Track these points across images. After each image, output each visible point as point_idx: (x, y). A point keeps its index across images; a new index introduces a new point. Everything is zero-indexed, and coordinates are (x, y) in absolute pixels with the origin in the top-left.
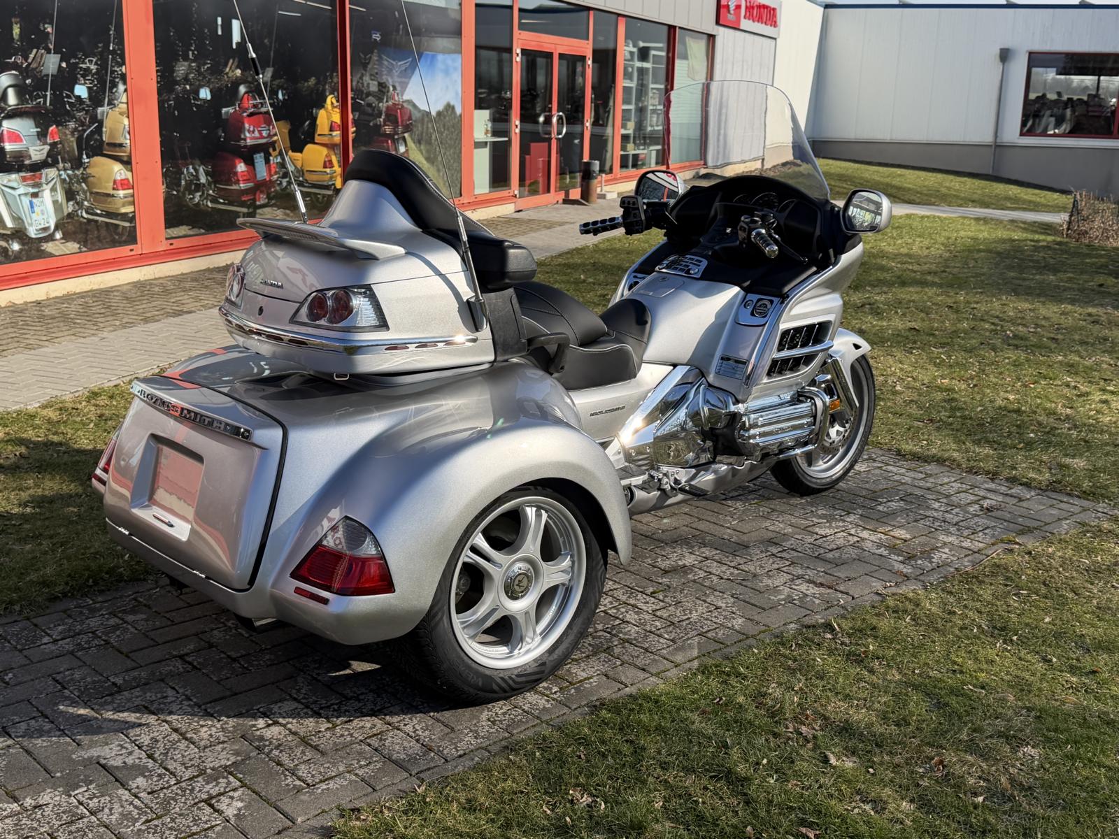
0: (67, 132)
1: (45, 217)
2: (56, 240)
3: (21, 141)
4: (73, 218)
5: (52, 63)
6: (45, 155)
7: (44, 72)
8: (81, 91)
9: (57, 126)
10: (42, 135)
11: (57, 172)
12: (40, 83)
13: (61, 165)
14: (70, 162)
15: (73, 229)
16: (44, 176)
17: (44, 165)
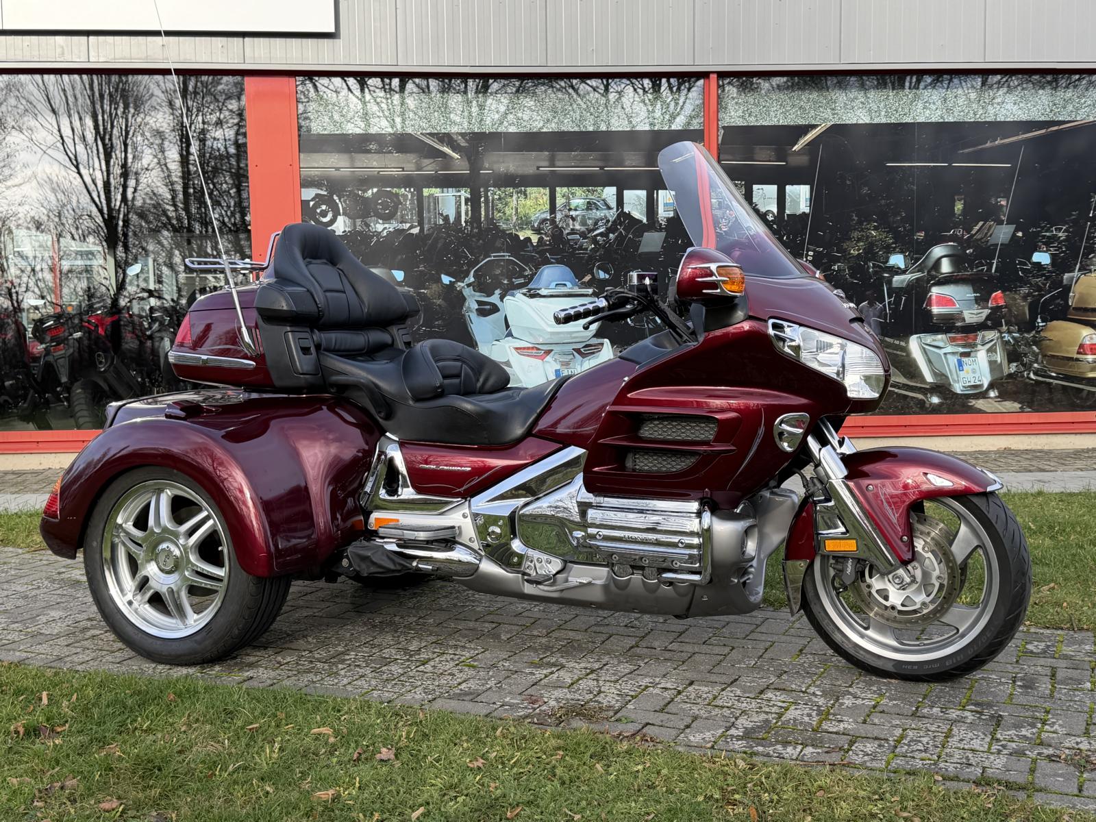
0: (1017, 297)
1: (977, 375)
2: (989, 398)
3: (954, 304)
4: (1015, 379)
5: (1003, 233)
6: (984, 318)
7: (992, 241)
8: (1042, 258)
9: (1003, 292)
10: (981, 300)
11: (998, 335)
12: (985, 252)
13: (1004, 328)
14: (1016, 325)
15: (1015, 389)
16: (980, 338)
17: (982, 326)
